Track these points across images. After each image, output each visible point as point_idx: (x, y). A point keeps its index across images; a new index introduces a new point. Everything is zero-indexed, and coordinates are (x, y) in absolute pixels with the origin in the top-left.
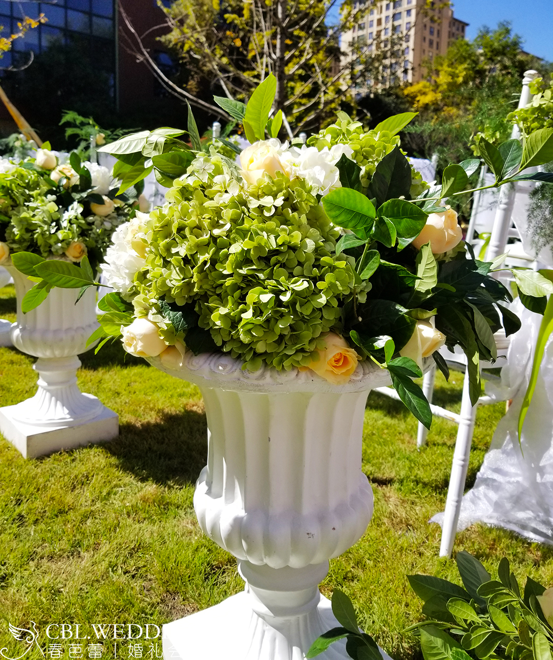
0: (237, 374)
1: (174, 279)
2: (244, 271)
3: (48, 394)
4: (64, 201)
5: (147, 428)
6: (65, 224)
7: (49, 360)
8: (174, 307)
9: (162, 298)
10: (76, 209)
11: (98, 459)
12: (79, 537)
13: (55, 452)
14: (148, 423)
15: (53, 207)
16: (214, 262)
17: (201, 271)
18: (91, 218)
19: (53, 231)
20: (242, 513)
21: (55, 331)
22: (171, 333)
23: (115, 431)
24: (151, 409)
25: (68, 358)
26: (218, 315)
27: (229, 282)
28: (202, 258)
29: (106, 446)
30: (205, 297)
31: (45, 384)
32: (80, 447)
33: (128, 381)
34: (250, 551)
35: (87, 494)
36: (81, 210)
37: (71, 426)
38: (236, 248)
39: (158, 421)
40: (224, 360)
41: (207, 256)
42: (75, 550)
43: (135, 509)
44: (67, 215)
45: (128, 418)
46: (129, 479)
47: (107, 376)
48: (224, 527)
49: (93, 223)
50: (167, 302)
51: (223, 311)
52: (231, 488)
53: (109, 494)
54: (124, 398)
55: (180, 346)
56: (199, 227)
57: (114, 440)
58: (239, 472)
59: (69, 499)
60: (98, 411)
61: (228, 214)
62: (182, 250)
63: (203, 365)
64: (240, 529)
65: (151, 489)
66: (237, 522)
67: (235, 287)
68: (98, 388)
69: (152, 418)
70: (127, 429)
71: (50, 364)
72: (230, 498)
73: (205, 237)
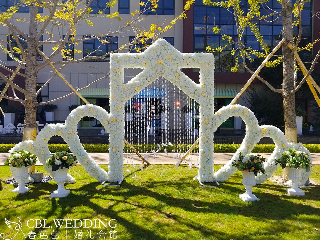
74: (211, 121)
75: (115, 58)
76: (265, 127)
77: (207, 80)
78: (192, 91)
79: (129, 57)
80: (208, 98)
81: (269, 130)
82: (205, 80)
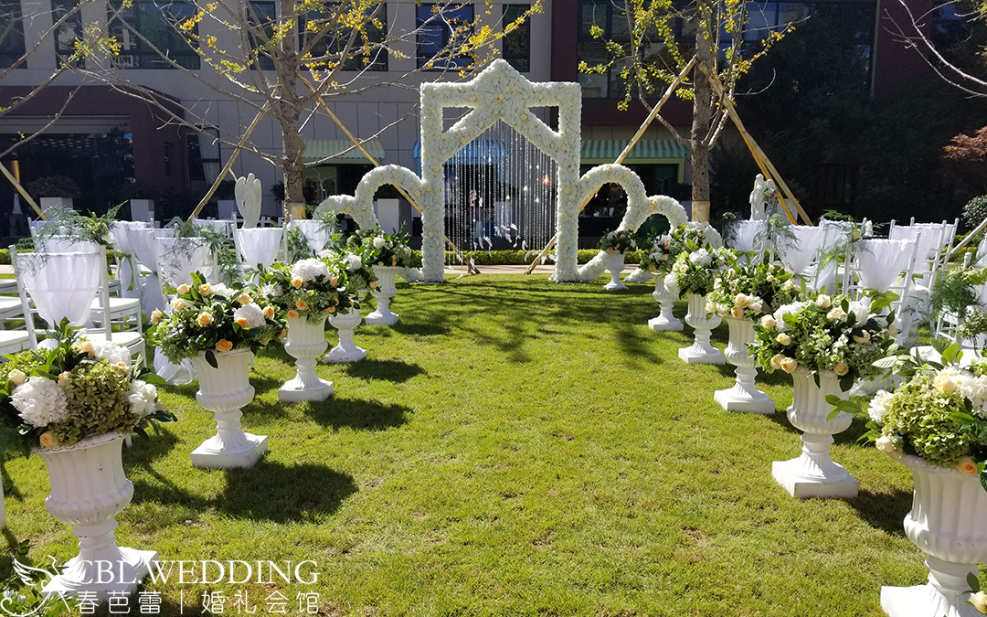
0: (924, 465)
1: (900, 425)
2: (929, 427)
3: (809, 458)
4: (835, 334)
5: (880, 496)
6: (835, 351)
7: (813, 435)
8: (899, 435)
9: (894, 430)
10: (842, 341)
11: (842, 507)
12: (832, 545)
13: (813, 497)
14: (882, 493)
15: (828, 338)
16: (917, 420)
17: (911, 423)
18: (852, 346)
19: (827, 355)
20: (927, 529)
21: (820, 417)
22: (896, 445)
23: (855, 493)
24: (885, 484)
25: (827, 435)
26: (917, 442)
27: (922, 430)
28: (912, 419)
29: (851, 502)
30: (912, 433)
31: (808, 451)
32: (830, 497)
33: (866, 458)
34: (928, 547)
35: (835, 527)
36: (847, 340)
37: (824, 482)
38: (926, 418)
39: (890, 493)
40: (919, 459)
41: (915, 418)
42: (831, 550)
43: (869, 541)
44: (838, 344)
45: (864, 486)
46: (864, 524)
47: (848, 451)
48: (917, 533)
49: (854, 349)
50: (896, 432)
51: (919, 440)
52: (923, 517)
53: (850, 529)
54: (863, 471)
55: (901, 450)
56: (913, 405)
57: (855, 498)
58: (927, 510)
59: (825, 525)
60: (845, 476)
61: (925, 403)
62: (904, 414)
63: (910, 459)
64: (924, 535)
65: (880, 533)
66: (924, 531)
67: (925, 432)
68: (841, 458)
69: (885, 490)
70: (863, 494)
71: (811, 437)
72: (922, 522)
73: (915, 410)
74: (574, 189)
75: (428, 91)
76: (655, 198)
77: (570, 125)
78: (546, 143)
79: (451, 89)
80: (572, 154)
81: (662, 202)
82: (567, 125)
